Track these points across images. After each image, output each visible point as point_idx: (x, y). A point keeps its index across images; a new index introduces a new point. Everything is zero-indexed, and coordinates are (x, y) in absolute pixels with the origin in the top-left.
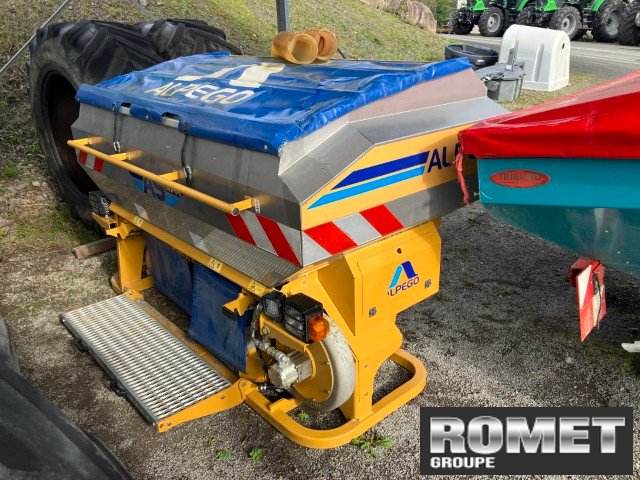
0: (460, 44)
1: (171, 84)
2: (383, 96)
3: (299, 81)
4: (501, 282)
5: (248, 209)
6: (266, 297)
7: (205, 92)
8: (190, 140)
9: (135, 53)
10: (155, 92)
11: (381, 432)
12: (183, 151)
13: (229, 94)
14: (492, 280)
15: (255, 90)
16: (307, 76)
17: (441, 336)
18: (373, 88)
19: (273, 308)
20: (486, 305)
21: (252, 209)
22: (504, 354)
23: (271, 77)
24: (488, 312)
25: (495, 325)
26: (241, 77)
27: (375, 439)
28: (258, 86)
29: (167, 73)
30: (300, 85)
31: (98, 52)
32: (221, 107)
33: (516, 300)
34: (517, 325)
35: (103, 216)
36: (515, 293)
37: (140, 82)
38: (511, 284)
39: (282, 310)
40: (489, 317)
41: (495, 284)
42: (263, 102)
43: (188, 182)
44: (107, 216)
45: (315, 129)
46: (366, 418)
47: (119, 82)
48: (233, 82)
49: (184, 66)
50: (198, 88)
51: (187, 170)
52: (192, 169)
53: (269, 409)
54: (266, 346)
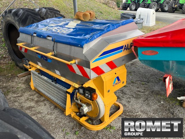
0: (125, 13)
1: (47, 27)
2: (111, 30)
3: (86, 26)
4: (141, 81)
5: (74, 63)
6: (79, 88)
7: (58, 29)
8: (55, 43)
9: (35, 17)
10: (43, 29)
11: (112, 125)
12: (53, 47)
13: (66, 30)
14: (139, 81)
15: (73, 29)
16: (88, 24)
17: (126, 97)
18: (108, 28)
19: (81, 91)
20: (138, 88)
21: (75, 63)
22: (144, 101)
23: (77, 25)
24: (138, 90)
25: (141, 93)
26: (68, 25)
27: (110, 127)
28: (74, 27)
29: (45, 23)
30: (86, 27)
31: (24, 17)
32: (64, 34)
33: (146, 86)
34: (147, 93)
35: (27, 65)
36: (146, 84)
37: (37, 26)
38: (144, 82)
39: (84, 91)
40: (139, 91)
41: (140, 82)
42: (76, 32)
43: (55, 55)
44: (28, 65)
45: (93, 40)
46: (108, 121)
47: (31, 26)
48: (66, 26)
49: (50, 21)
50: (56, 28)
51: (55, 52)
52: (56, 52)
53: (80, 120)
54: (79, 102)
